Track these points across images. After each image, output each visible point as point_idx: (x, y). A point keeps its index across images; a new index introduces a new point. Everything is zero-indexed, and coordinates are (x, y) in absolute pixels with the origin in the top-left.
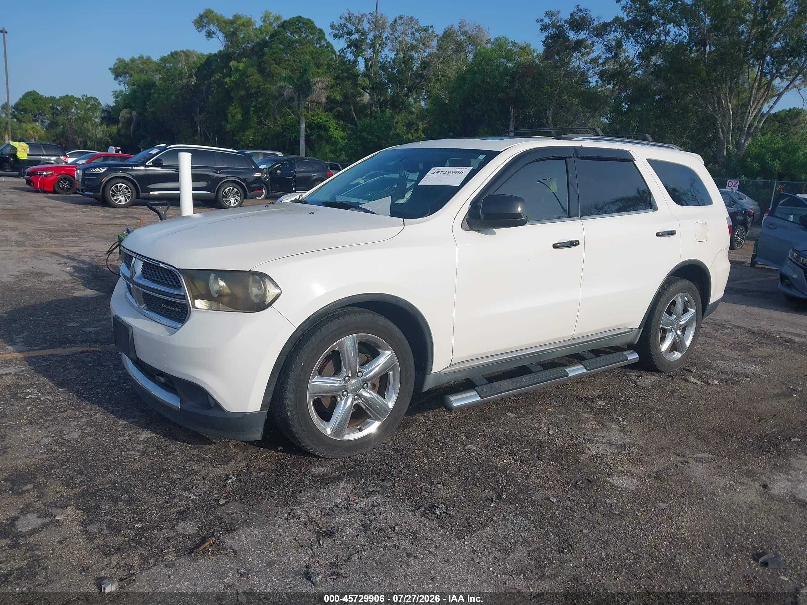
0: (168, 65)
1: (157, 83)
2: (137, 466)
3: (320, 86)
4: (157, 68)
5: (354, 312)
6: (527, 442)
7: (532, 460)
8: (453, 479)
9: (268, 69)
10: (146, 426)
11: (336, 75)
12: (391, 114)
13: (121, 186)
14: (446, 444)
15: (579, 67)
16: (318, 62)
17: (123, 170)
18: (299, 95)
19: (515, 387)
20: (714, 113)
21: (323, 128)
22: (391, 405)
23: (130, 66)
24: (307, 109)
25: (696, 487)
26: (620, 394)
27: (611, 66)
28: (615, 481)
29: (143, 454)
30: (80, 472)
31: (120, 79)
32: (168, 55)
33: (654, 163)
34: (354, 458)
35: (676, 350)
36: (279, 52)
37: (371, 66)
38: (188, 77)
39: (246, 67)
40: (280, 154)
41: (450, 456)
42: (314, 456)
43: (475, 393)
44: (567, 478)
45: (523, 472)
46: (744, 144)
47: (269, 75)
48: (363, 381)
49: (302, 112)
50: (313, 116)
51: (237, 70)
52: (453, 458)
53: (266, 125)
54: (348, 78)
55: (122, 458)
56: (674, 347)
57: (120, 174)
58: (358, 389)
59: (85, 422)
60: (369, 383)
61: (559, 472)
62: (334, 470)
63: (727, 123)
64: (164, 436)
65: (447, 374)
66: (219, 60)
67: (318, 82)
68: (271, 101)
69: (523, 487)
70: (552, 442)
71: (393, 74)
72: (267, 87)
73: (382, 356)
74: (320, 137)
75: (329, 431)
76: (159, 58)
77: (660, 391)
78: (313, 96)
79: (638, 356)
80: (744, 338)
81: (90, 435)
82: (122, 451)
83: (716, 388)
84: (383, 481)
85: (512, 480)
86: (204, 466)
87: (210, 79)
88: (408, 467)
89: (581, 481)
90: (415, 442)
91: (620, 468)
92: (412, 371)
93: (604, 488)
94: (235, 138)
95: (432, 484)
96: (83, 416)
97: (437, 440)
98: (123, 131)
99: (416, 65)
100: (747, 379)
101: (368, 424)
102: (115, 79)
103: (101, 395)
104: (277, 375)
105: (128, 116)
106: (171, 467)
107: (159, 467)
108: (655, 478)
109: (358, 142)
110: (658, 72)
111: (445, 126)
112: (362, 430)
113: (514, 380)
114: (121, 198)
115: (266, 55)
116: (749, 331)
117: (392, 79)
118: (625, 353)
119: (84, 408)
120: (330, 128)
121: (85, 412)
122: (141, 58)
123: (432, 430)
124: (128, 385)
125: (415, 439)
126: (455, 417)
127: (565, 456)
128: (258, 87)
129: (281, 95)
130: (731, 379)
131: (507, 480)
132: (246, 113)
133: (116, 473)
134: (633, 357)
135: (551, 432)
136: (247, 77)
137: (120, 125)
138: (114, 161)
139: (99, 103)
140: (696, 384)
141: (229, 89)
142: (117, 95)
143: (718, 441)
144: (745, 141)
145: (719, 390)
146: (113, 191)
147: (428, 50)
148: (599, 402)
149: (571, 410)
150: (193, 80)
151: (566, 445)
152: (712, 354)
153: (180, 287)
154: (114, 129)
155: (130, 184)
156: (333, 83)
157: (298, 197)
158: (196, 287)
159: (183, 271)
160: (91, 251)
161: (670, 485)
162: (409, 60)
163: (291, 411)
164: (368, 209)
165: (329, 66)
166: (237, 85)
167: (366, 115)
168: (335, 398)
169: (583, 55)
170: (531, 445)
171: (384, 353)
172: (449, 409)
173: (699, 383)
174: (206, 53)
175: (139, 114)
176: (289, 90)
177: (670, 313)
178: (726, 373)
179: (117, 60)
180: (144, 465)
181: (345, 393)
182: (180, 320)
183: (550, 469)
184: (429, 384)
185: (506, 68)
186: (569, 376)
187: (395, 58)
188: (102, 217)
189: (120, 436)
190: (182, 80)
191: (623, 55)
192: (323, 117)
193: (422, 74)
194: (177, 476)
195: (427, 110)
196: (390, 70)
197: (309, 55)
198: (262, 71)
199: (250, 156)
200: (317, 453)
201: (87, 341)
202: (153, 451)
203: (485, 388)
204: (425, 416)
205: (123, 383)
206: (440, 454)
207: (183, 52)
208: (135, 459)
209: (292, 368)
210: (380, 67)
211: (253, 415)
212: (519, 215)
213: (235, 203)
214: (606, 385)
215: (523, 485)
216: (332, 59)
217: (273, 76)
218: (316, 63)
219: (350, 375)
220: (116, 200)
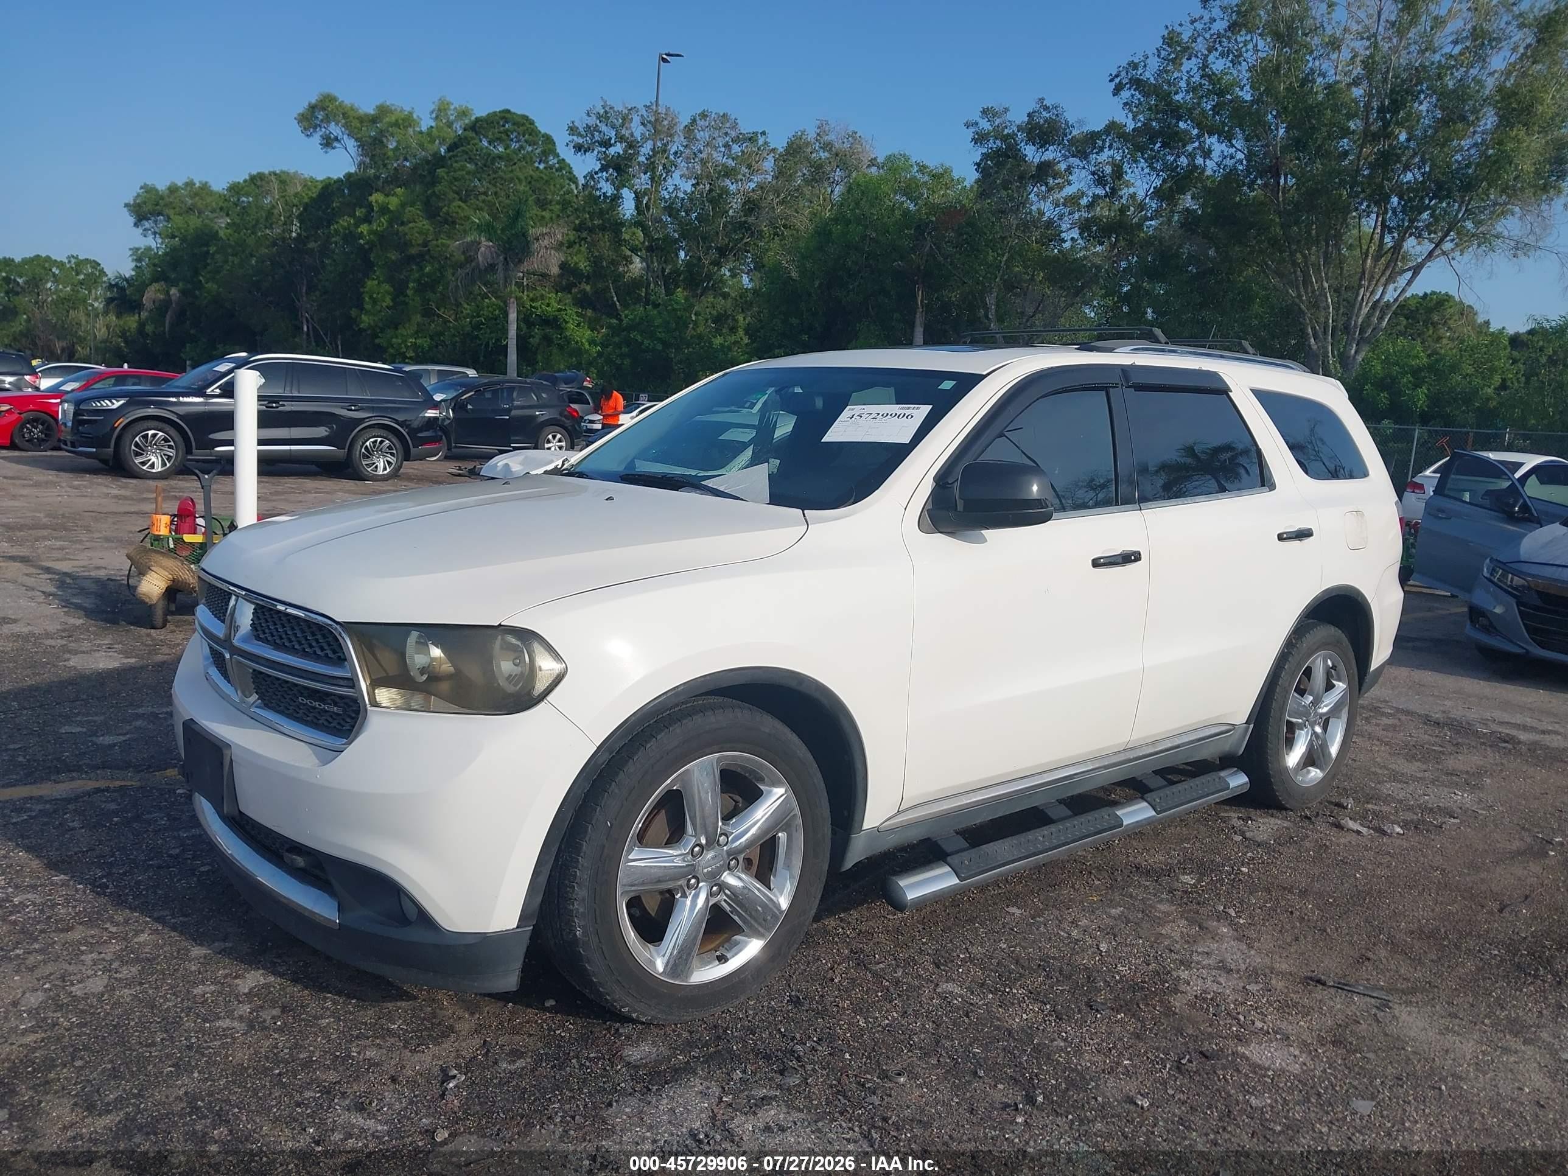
0: (244, 199)
1: (221, 234)
2: (241, 1056)
3: (546, 242)
4: (221, 204)
5: (713, 708)
6: (1061, 971)
7: (1080, 1012)
8: (927, 1063)
9: (445, 210)
10: (253, 959)
11: (577, 222)
12: (686, 299)
13: (154, 436)
14: (897, 983)
15: (1041, 213)
16: (542, 197)
17: (158, 404)
18: (506, 259)
19: (1024, 852)
20: (1297, 300)
21: (553, 323)
22: (784, 903)
23: (167, 200)
24: (519, 285)
25: (1419, 1061)
26: (1218, 859)
27: (1102, 211)
28: (1256, 1052)
29: (252, 1027)
30: (114, 1074)
31: (147, 224)
32: (245, 181)
33: (1265, 398)
34: (710, 1021)
35: (1313, 764)
36: (467, 177)
37: (648, 207)
38: (285, 224)
39: (403, 205)
40: (471, 373)
41: (910, 1011)
42: (626, 1019)
43: (947, 869)
44: (1157, 1049)
45: (1065, 1040)
46: (1354, 357)
47: (446, 222)
48: (729, 853)
49: (511, 292)
50: (532, 300)
51: (384, 210)
52: (916, 1014)
53: (439, 316)
54: (603, 228)
55: (206, 1037)
56: (1310, 759)
57: (151, 411)
58: (719, 872)
59: (114, 953)
60: (741, 858)
61: (1138, 1037)
62: (674, 1049)
63: (1322, 320)
64: (295, 981)
65: (891, 830)
66: (346, 191)
67: (543, 235)
68: (450, 271)
69: (1073, 1075)
70: (1109, 970)
71: (690, 223)
72: (443, 245)
73: (766, 799)
74: (547, 339)
75: (660, 965)
76: (226, 186)
77: (1293, 849)
78: (533, 263)
79: (1246, 779)
80: (1422, 735)
81: (129, 983)
82: (205, 1020)
83: (1399, 842)
84: (782, 1073)
85: (1049, 1058)
86: (390, 1050)
87: (328, 227)
88: (826, 1038)
89: (1188, 1057)
90: (832, 980)
91: (1259, 1024)
92: (827, 829)
93: (1238, 1070)
94: (377, 341)
95: (884, 1076)
96: (110, 938)
97: (875, 974)
98: (149, 328)
99: (735, 205)
100: (1452, 820)
101: (737, 947)
102: (136, 225)
103: (147, 889)
104: (555, 850)
105: (162, 297)
106: (317, 1054)
107: (291, 1055)
108: (1334, 1043)
109: (625, 350)
110: (1190, 222)
111: (794, 321)
112: (726, 960)
113: (1022, 838)
114: (153, 459)
115: (440, 183)
116: (1427, 720)
117: (688, 233)
118: (1223, 774)
119: (111, 920)
120: (567, 322)
121: (114, 930)
122: (190, 184)
123: (862, 951)
124: (203, 865)
125: (830, 973)
126: (903, 920)
127: (1143, 1000)
128: (425, 244)
129: (470, 259)
130: (1424, 821)
131: (1037, 1058)
132: (399, 290)
133: (196, 1075)
134: (1238, 781)
135: (1103, 947)
136: (403, 224)
137: (144, 315)
138: (139, 384)
139: (103, 273)
140: (1358, 832)
141: (367, 246)
142: (139, 256)
143: (1434, 957)
144: (1356, 352)
145: (1405, 844)
146: (137, 445)
147: (757, 179)
148: (1182, 877)
149: (1131, 896)
150: (295, 227)
151: (1139, 975)
152: (1373, 769)
153: (341, 659)
154: (131, 322)
155: (173, 432)
156: (572, 238)
157: (560, 463)
158: (377, 660)
159: (349, 627)
160: (98, 568)
161: (1368, 1061)
162: (720, 196)
163: (583, 927)
164: (721, 489)
165: (565, 204)
166: (383, 239)
167: (638, 299)
168: (671, 893)
169: (1050, 190)
170: (1069, 977)
171: (770, 792)
172: (898, 905)
173: (1364, 830)
174: (321, 177)
175: (183, 292)
176: (486, 248)
177: (1301, 692)
178: (1410, 809)
179: (141, 188)
180: (256, 1053)
181: (693, 881)
182: (339, 730)
183: (1118, 1029)
184: (857, 852)
185: (906, 213)
186: (1125, 824)
187: (693, 192)
188: (116, 497)
189: (195, 984)
190: (271, 228)
191: (1125, 192)
192: (552, 303)
193: (745, 222)
194: (332, 1076)
195: (755, 292)
196: (683, 214)
197: (524, 183)
198: (432, 212)
199: (416, 376)
200: (634, 1015)
201: (104, 766)
202: (273, 1018)
203: (967, 857)
204: (842, 920)
205: (194, 858)
206: (888, 1006)
207: (275, 174)
208: (234, 1039)
209: (586, 831)
210: (665, 207)
211: (501, 938)
212: (1039, 503)
213: (385, 469)
214: (1187, 840)
215: (1073, 1070)
216: (570, 192)
217: (454, 223)
218: (538, 199)
219: (703, 841)
220: (143, 463)
